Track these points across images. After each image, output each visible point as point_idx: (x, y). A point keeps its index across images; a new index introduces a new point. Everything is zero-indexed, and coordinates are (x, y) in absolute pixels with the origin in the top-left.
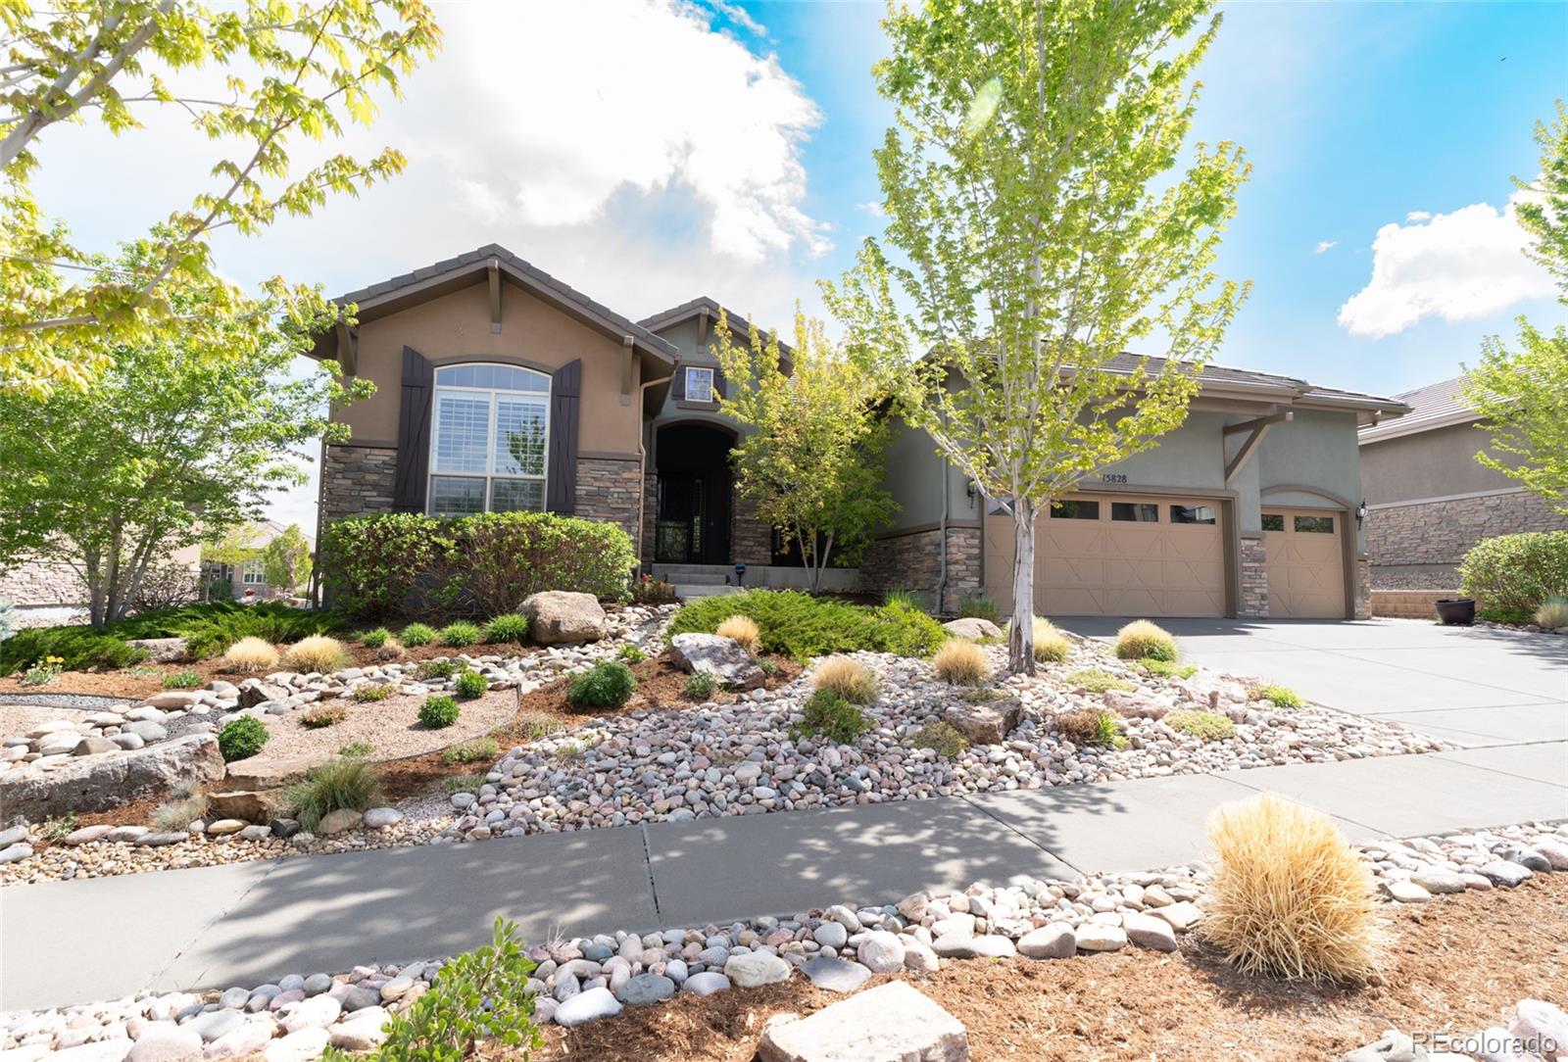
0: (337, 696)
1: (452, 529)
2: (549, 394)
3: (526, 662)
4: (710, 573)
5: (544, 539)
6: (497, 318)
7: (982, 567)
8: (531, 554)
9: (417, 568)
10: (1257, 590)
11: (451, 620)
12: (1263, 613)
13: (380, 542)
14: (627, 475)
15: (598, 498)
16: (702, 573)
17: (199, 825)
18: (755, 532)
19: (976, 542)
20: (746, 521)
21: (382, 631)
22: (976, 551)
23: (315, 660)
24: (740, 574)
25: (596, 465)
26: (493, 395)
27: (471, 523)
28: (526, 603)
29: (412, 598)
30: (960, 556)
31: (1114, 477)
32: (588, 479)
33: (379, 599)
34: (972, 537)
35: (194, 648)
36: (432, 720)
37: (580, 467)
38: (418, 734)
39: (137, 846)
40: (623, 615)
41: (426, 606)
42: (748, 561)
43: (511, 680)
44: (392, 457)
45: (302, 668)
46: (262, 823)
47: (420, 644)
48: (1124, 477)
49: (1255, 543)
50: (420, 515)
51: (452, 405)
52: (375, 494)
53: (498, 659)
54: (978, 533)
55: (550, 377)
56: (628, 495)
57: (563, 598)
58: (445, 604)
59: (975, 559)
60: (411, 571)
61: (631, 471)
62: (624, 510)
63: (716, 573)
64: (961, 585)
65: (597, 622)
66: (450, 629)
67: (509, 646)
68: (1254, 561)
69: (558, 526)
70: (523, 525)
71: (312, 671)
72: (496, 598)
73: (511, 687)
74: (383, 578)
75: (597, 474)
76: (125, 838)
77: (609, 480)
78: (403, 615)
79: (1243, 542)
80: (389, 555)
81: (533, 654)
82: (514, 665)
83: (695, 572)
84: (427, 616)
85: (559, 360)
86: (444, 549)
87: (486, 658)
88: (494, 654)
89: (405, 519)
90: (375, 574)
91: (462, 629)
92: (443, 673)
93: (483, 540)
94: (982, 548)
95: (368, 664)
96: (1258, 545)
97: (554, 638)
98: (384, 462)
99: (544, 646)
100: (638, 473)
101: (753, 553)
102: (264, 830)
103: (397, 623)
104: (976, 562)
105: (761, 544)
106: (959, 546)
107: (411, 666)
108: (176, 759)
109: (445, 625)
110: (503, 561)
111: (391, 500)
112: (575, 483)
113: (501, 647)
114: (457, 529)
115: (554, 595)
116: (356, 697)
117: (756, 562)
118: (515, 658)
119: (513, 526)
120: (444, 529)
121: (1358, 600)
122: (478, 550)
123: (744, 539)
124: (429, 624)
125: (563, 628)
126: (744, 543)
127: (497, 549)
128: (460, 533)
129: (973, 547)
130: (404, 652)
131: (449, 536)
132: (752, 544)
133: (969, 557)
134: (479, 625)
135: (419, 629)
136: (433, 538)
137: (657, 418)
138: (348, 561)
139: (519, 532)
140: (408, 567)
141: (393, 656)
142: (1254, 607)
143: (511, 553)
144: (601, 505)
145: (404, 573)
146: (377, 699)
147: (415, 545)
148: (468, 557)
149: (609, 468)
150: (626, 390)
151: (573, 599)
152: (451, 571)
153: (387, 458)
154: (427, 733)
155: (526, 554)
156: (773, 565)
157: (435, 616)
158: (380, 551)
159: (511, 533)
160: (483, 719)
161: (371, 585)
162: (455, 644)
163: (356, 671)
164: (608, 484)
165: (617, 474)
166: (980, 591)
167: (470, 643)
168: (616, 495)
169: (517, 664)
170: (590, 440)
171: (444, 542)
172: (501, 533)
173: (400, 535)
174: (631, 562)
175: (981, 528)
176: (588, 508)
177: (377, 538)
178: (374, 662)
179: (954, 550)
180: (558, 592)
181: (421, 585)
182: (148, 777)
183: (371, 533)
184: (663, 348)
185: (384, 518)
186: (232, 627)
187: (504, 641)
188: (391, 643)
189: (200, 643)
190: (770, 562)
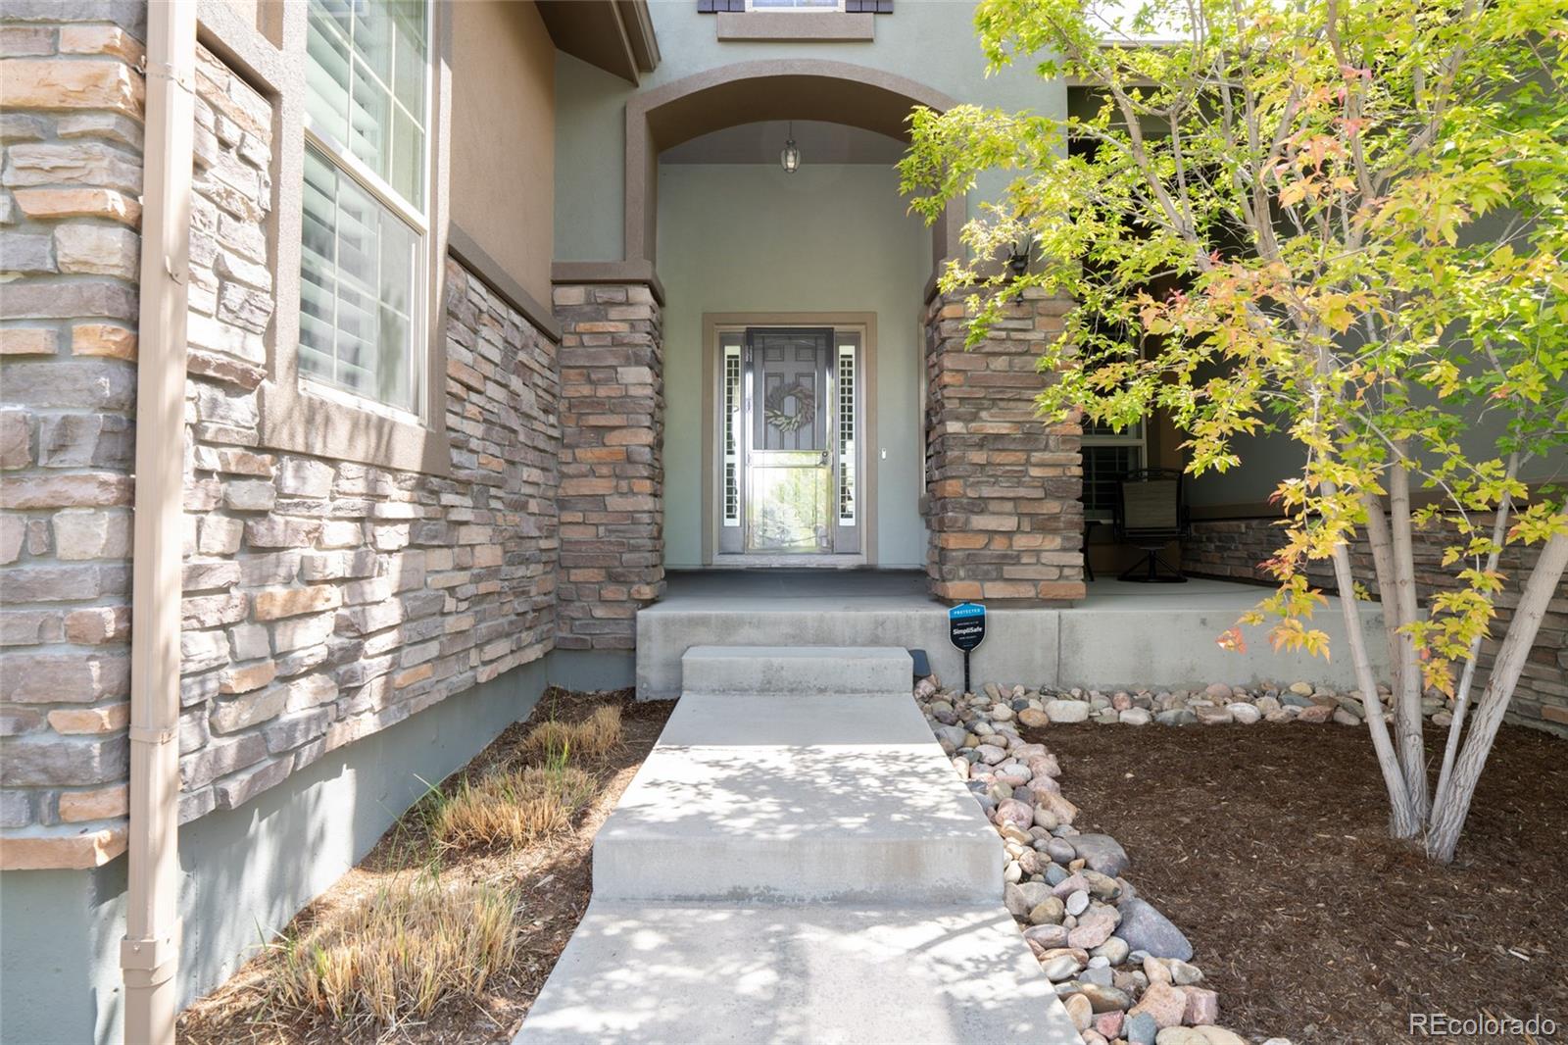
16: (824, 639)
18: (1018, 478)
20: (985, 441)
24: (966, 640)
42: (994, 590)
63: (875, 641)
83: (797, 641)
101: (1015, 559)
105: (1044, 525)
117: (1028, 592)
123: (980, 506)
126: (979, 522)
132: (1010, 523)
137: (647, 83)
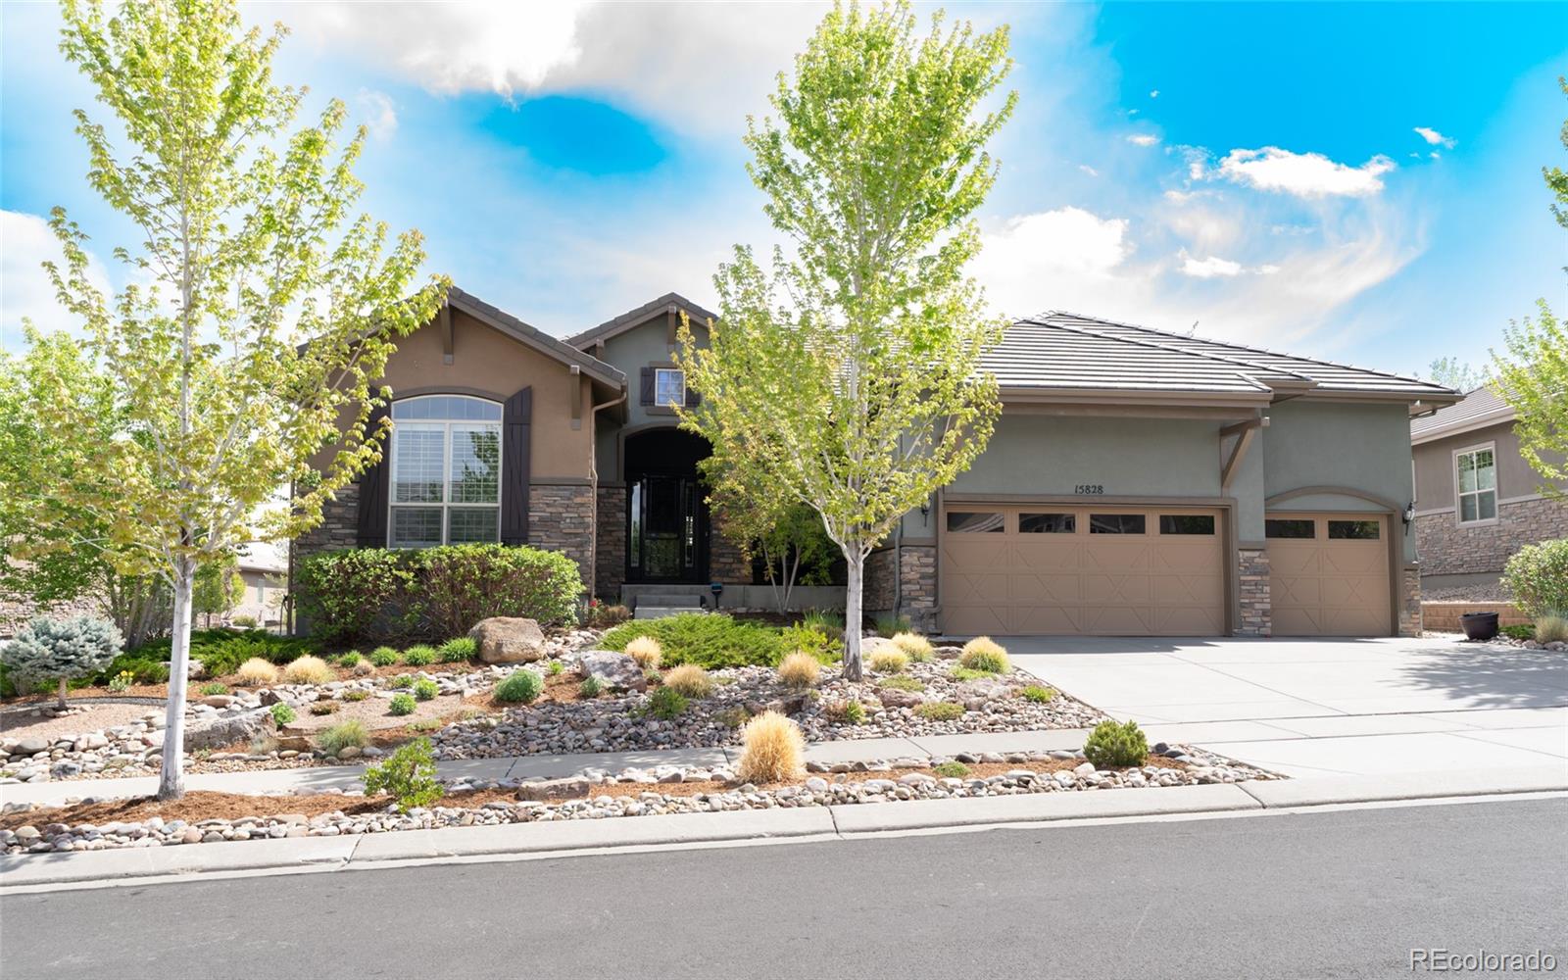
0: (330, 697)
1: (411, 563)
2: (501, 422)
3: (472, 677)
4: (685, 594)
5: (492, 570)
6: (449, 349)
7: (936, 586)
8: (482, 584)
9: (382, 598)
10: (1257, 606)
11: (412, 644)
12: (1263, 631)
13: (348, 576)
14: (578, 500)
15: (551, 523)
16: (676, 593)
17: (275, 753)
18: (734, 547)
19: (931, 560)
20: (719, 537)
21: (354, 654)
22: (931, 570)
23: (308, 675)
24: (717, 594)
25: (548, 491)
26: (447, 425)
27: (429, 555)
28: (476, 628)
29: (378, 624)
30: (913, 575)
31: (1088, 488)
32: (541, 505)
33: (350, 626)
34: (927, 556)
35: (209, 668)
36: (398, 711)
37: (533, 493)
38: (389, 718)
39: (247, 761)
40: (568, 638)
41: (390, 632)
42: (726, 580)
43: (457, 688)
44: (354, 491)
45: (297, 681)
46: (309, 751)
47: (387, 664)
48: (1100, 488)
49: (1257, 554)
50: (382, 550)
51: (408, 437)
52: (340, 526)
53: (450, 675)
54: (933, 551)
55: (502, 405)
56: (580, 520)
57: (507, 623)
58: (406, 630)
59: (930, 578)
60: (376, 600)
61: (582, 495)
62: (576, 535)
63: (691, 594)
64: (914, 605)
65: (536, 643)
66: (410, 652)
67: (459, 665)
68: (1255, 574)
69: (506, 557)
70: (474, 558)
71: (305, 683)
72: (451, 624)
73: (457, 693)
74: (352, 609)
75: (549, 500)
76: (238, 758)
77: (561, 505)
78: (370, 641)
79: (1241, 553)
80: (356, 587)
81: (479, 671)
82: (462, 680)
83: (669, 593)
84: (392, 641)
85: (510, 388)
86: (405, 581)
87: (440, 674)
88: (446, 671)
89: (369, 554)
90: (345, 603)
91: (421, 651)
92: (405, 685)
93: (439, 570)
94: (936, 566)
95: (346, 679)
96: (1259, 557)
97: (498, 658)
98: (347, 496)
99: (487, 664)
100: (591, 497)
101: (733, 571)
102: (310, 755)
103: (367, 647)
104: (930, 581)
105: (741, 561)
106: (912, 565)
107: (381, 680)
108: (252, 722)
109: (407, 648)
110: (456, 590)
111: (355, 531)
112: (527, 509)
113: (453, 665)
114: (415, 562)
115: (500, 621)
116: (344, 698)
117: (736, 580)
118: (464, 674)
119: (466, 558)
120: (403, 563)
121: (1404, 615)
122: (434, 581)
123: (722, 555)
124: (393, 647)
125: (505, 650)
126: (722, 560)
127: (451, 580)
128: (417, 566)
129: (927, 566)
130: (374, 670)
131: (408, 570)
132: (731, 560)
133: (923, 577)
134: (435, 647)
135: (385, 652)
136: (394, 572)
138: (322, 593)
139: (470, 564)
140: (374, 596)
141: (366, 673)
142: (1252, 624)
143: (463, 583)
144: (555, 534)
145: (370, 603)
146: (358, 700)
147: (378, 577)
148: (425, 587)
149: (561, 493)
150: (576, 414)
151: (516, 624)
152: (412, 600)
153: (350, 492)
154: (395, 718)
155: (478, 584)
156: (754, 584)
157: (398, 641)
158: (350, 584)
159: (463, 565)
160: (434, 711)
161: (343, 614)
162: (415, 663)
163: (339, 684)
164: (561, 510)
165: (569, 499)
166: (934, 610)
167: (427, 663)
168: (568, 520)
169: (465, 679)
170: (542, 466)
171: (403, 574)
172: (454, 566)
173: (366, 569)
174: (576, 588)
175: (935, 546)
176: (541, 534)
177: (347, 573)
178: (351, 677)
179: (905, 569)
180: (503, 618)
181: (385, 613)
182: (240, 731)
183: (340, 567)
184: (610, 374)
185: (351, 554)
186: (233, 651)
187: (456, 661)
188: (363, 662)
189: (215, 664)
190: (751, 580)
